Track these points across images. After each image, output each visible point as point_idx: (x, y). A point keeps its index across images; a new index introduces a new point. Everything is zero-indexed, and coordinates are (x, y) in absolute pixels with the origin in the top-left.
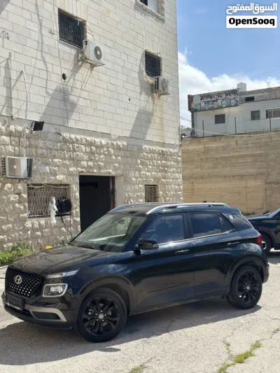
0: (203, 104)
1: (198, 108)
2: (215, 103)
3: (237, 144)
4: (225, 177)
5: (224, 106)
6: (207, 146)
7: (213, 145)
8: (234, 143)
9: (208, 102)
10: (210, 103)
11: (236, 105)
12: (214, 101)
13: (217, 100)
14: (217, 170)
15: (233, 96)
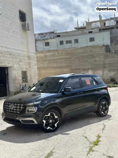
0: (40, 38)
1: (38, 39)
2: (45, 37)
3: (58, 53)
4: (54, 68)
5: (49, 38)
6: (45, 54)
7: (48, 54)
8: (57, 53)
9: (42, 37)
10: (43, 37)
11: (54, 38)
12: (44, 36)
13: (45, 36)
14: (50, 65)
15: (52, 34)
